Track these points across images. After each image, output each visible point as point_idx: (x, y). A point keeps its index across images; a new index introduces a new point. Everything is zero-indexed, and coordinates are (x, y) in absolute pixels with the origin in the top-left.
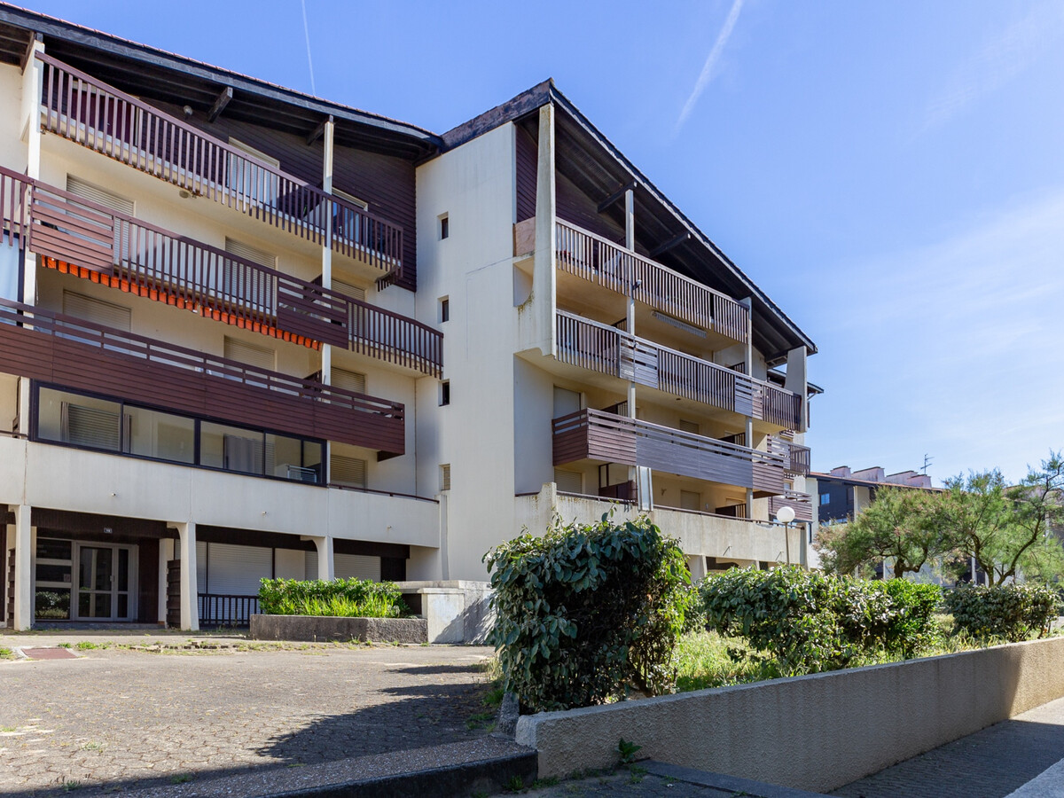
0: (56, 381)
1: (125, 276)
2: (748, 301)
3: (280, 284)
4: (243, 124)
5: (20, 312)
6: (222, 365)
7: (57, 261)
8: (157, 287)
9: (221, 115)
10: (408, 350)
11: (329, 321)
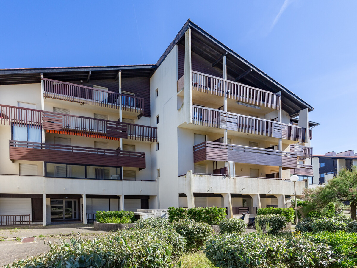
0: (50, 161)
1: (66, 130)
2: (280, 93)
3: (107, 124)
4: (97, 80)
5: (42, 145)
6: (94, 150)
7: (49, 130)
8: (74, 131)
9: (90, 80)
10: (146, 136)
11: (122, 131)
